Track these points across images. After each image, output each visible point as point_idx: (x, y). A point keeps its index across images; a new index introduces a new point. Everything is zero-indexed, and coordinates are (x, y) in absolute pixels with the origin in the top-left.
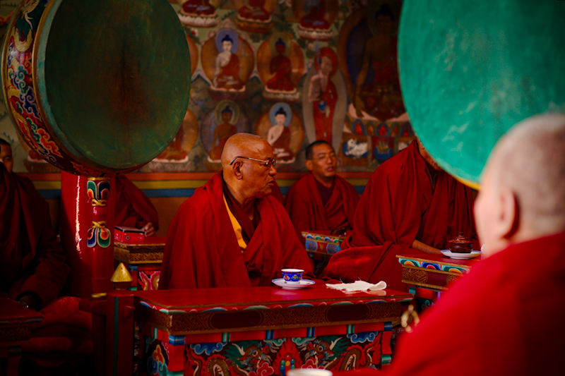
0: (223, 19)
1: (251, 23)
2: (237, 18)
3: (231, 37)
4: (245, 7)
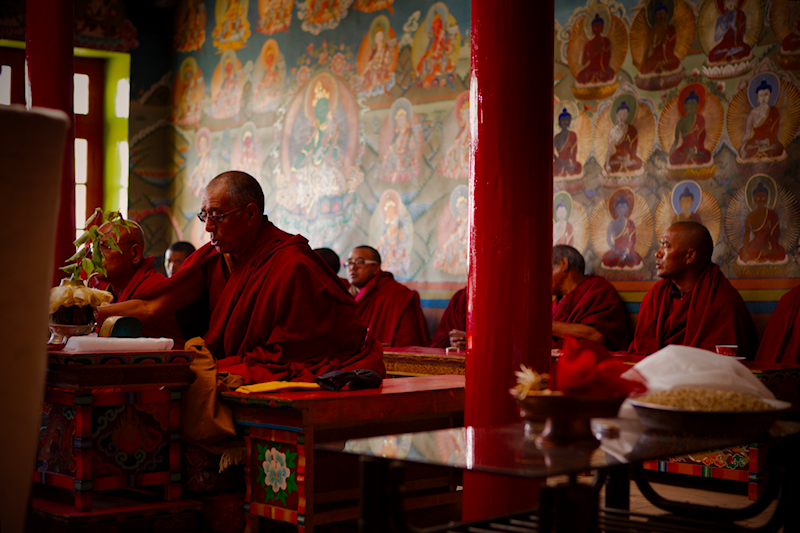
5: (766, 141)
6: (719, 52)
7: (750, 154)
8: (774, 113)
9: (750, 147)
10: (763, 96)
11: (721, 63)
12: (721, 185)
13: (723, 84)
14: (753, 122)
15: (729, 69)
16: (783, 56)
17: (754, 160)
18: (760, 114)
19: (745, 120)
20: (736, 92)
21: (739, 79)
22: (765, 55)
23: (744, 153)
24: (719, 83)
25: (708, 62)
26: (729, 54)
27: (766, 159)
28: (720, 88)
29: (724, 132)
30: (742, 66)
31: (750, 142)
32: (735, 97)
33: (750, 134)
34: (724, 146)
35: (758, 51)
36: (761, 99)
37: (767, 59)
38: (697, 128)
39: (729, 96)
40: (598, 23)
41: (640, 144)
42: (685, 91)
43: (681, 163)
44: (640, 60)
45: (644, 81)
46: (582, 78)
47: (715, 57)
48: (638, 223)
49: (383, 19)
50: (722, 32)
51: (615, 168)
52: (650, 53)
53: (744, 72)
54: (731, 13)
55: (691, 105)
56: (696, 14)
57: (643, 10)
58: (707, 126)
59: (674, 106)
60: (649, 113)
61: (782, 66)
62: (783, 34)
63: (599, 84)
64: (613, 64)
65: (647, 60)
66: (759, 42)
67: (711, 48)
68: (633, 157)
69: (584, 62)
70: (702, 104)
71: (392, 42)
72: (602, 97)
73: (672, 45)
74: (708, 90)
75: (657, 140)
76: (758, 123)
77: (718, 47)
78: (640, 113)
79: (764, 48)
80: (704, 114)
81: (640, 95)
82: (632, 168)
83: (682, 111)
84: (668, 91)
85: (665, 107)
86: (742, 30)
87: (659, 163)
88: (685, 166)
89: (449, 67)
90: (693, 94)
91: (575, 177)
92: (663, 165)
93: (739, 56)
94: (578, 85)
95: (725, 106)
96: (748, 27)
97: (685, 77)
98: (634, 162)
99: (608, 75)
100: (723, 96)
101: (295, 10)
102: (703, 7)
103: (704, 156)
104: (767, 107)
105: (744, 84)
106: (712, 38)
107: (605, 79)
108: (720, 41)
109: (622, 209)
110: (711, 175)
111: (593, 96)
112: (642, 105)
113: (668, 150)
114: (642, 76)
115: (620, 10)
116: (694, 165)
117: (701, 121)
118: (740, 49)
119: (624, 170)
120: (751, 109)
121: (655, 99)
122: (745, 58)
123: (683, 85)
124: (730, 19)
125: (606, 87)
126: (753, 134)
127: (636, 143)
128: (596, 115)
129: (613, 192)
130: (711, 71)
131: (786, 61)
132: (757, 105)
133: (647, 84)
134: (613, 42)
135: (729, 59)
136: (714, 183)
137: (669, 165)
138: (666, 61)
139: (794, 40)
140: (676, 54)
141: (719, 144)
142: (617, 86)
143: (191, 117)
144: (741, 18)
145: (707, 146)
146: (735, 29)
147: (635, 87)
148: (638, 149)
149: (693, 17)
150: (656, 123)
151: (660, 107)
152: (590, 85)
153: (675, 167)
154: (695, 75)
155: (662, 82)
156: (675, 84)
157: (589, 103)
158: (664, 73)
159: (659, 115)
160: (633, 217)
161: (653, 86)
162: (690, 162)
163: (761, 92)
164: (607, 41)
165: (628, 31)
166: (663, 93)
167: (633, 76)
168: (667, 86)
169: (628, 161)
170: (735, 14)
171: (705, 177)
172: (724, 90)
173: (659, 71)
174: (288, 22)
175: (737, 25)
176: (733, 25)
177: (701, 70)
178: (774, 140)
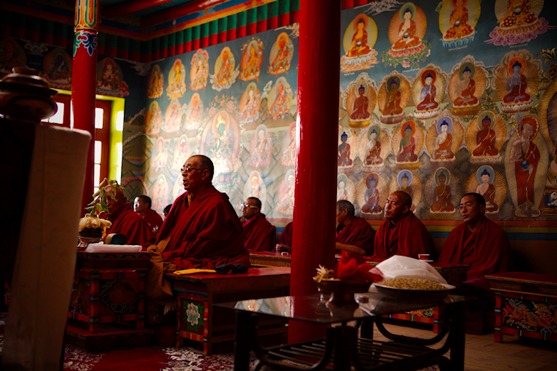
0: (443, 110)
1: (462, 109)
2: (452, 107)
3: (447, 122)
4: (459, 98)
5: (445, 151)
6: (422, 105)
7: (437, 157)
8: (449, 137)
9: (437, 154)
10: (444, 128)
11: (423, 111)
12: (422, 173)
13: (424, 121)
14: (439, 141)
15: (427, 114)
16: (454, 109)
17: (439, 160)
18: (442, 137)
19: (435, 140)
20: (431, 126)
21: (432, 120)
22: (445, 108)
23: (434, 157)
24: (422, 121)
25: (417, 111)
26: (427, 107)
27: (445, 160)
28: (423, 124)
29: (424, 146)
30: (434, 112)
31: (437, 151)
32: (430, 128)
33: (437, 147)
34: (424, 153)
35: (442, 106)
36: (443, 130)
37: (446, 110)
38: (411, 143)
39: (427, 128)
40: (362, 89)
41: (382, 151)
42: (404, 125)
43: (402, 161)
44: (383, 108)
45: (385, 119)
46: (353, 117)
47: (420, 108)
48: (380, 191)
49: (253, 84)
50: (424, 95)
51: (369, 163)
52: (388, 105)
53: (435, 116)
54: (429, 86)
55: (408, 132)
56: (411, 86)
57: (385, 83)
58: (416, 142)
59: (399, 132)
60: (387, 135)
61: (454, 114)
62: (454, 97)
63: (362, 120)
64: (369, 110)
65: (386, 108)
66: (442, 101)
67: (418, 103)
68: (378, 157)
69: (354, 109)
70: (413, 132)
71: (258, 96)
72: (363, 127)
73: (399, 101)
74: (416, 124)
75: (390, 149)
76: (441, 142)
77: (421, 103)
78: (382, 135)
79: (445, 104)
80: (414, 136)
81: (382, 126)
82: (377, 163)
83: (403, 135)
84: (396, 125)
85: (395, 132)
86: (434, 95)
87: (391, 160)
88: (404, 163)
89: (286, 109)
90: (409, 127)
91: (349, 166)
92: (393, 162)
93: (432, 108)
94: (351, 120)
95: (425, 133)
96: (437, 93)
97: (405, 118)
98: (379, 160)
99: (367, 115)
100: (424, 128)
101: (209, 79)
102: (415, 83)
103: (414, 158)
104: (446, 134)
105: (434, 122)
106: (419, 98)
107: (365, 118)
108: (423, 100)
109: (373, 183)
110: (417, 167)
111: (359, 126)
112: (383, 131)
113: (396, 154)
114: (383, 117)
115: (373, 83)
116: (409, 162)
117: (413, 140)
118: (433, 104)
119: (373, 164)
120: (438, 134)
121: (390, 128)
122: (435, 109)
123: (404, 121)
124: (428, 89)
125: (365, 121)
126: (439, 147)
127: (380, 150)
128: (360, 136)
129: (368, 175)
130: (418, 115)
131: (456, 111)
132: (441, 132)
133: (386, 121)
134: (369, 99)
135: (427, 109)
136: (419, 172)
137: (396, 162)
138: (396, 109)
139: (460, 100)
140: (401, 106)
141: (422, 152)
142: (371, 121)
143: (154, 132)
144: (434, 89)
145: (416, 152)
146: (430, 94)
147: (380, 122)
148: (381, 153)
149: (410, 88)
150: (390, 140)
151: (392, 133)
152: (357, 120)
153: (399, 163)
154: (410, 117)
155: (393, 120)
156: (400, 121)
157: (356, 130)
158: (395, 116)
159: (392, 136)
160: (377, 188)
161: (389, 122)
162: (407, 161)
163: (443, 126)
164: (366, 99)
165: (377, 94)
166: (394, 125)
167: (379, 117)
168: (396, 122)
169: (376, 159)
170: (431, 87)
171: (414, 168)
172: (424, 125)
173: (392, 114)
174: (205, 84)
175: (431, 92)
176: (429, 92)
177: (413, 114)
178: (449, 150)
